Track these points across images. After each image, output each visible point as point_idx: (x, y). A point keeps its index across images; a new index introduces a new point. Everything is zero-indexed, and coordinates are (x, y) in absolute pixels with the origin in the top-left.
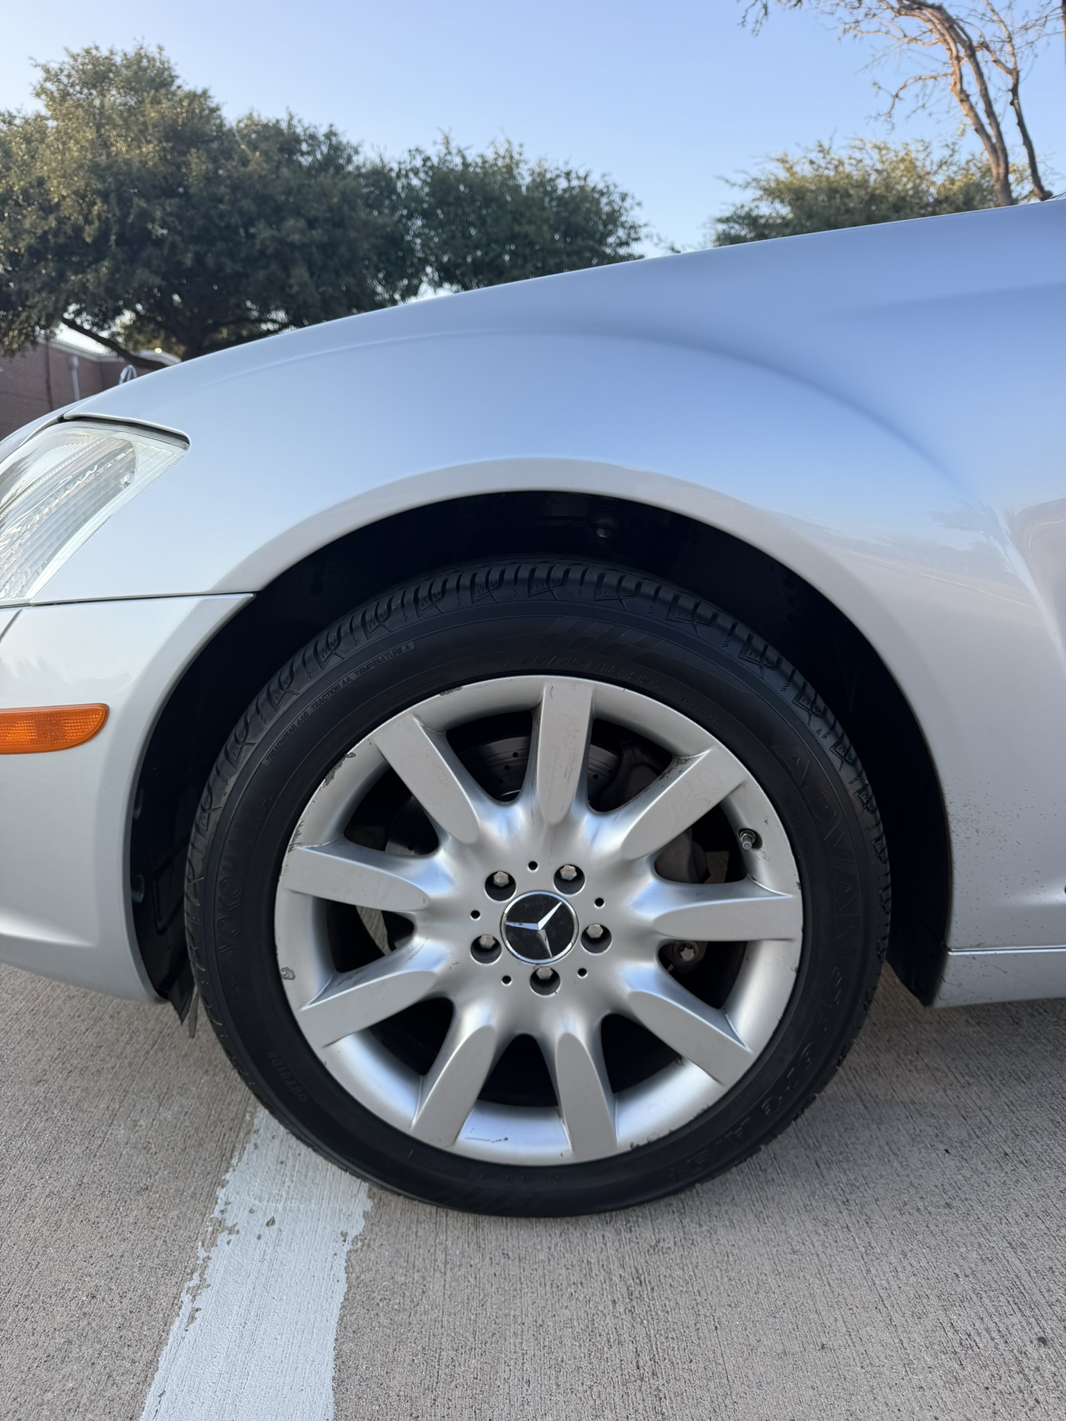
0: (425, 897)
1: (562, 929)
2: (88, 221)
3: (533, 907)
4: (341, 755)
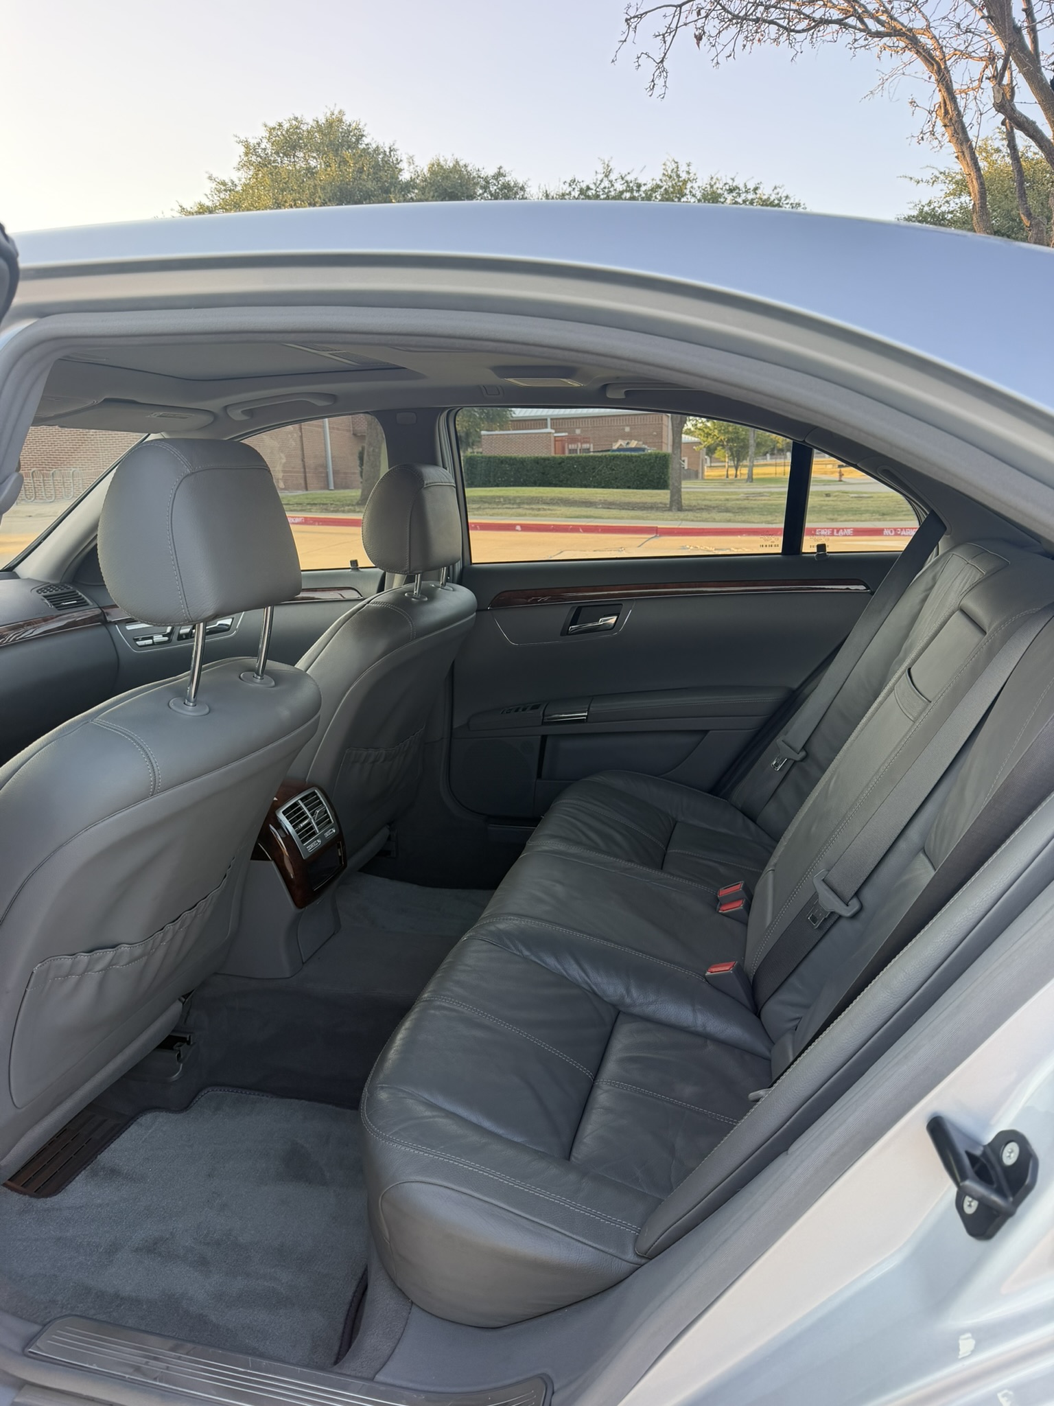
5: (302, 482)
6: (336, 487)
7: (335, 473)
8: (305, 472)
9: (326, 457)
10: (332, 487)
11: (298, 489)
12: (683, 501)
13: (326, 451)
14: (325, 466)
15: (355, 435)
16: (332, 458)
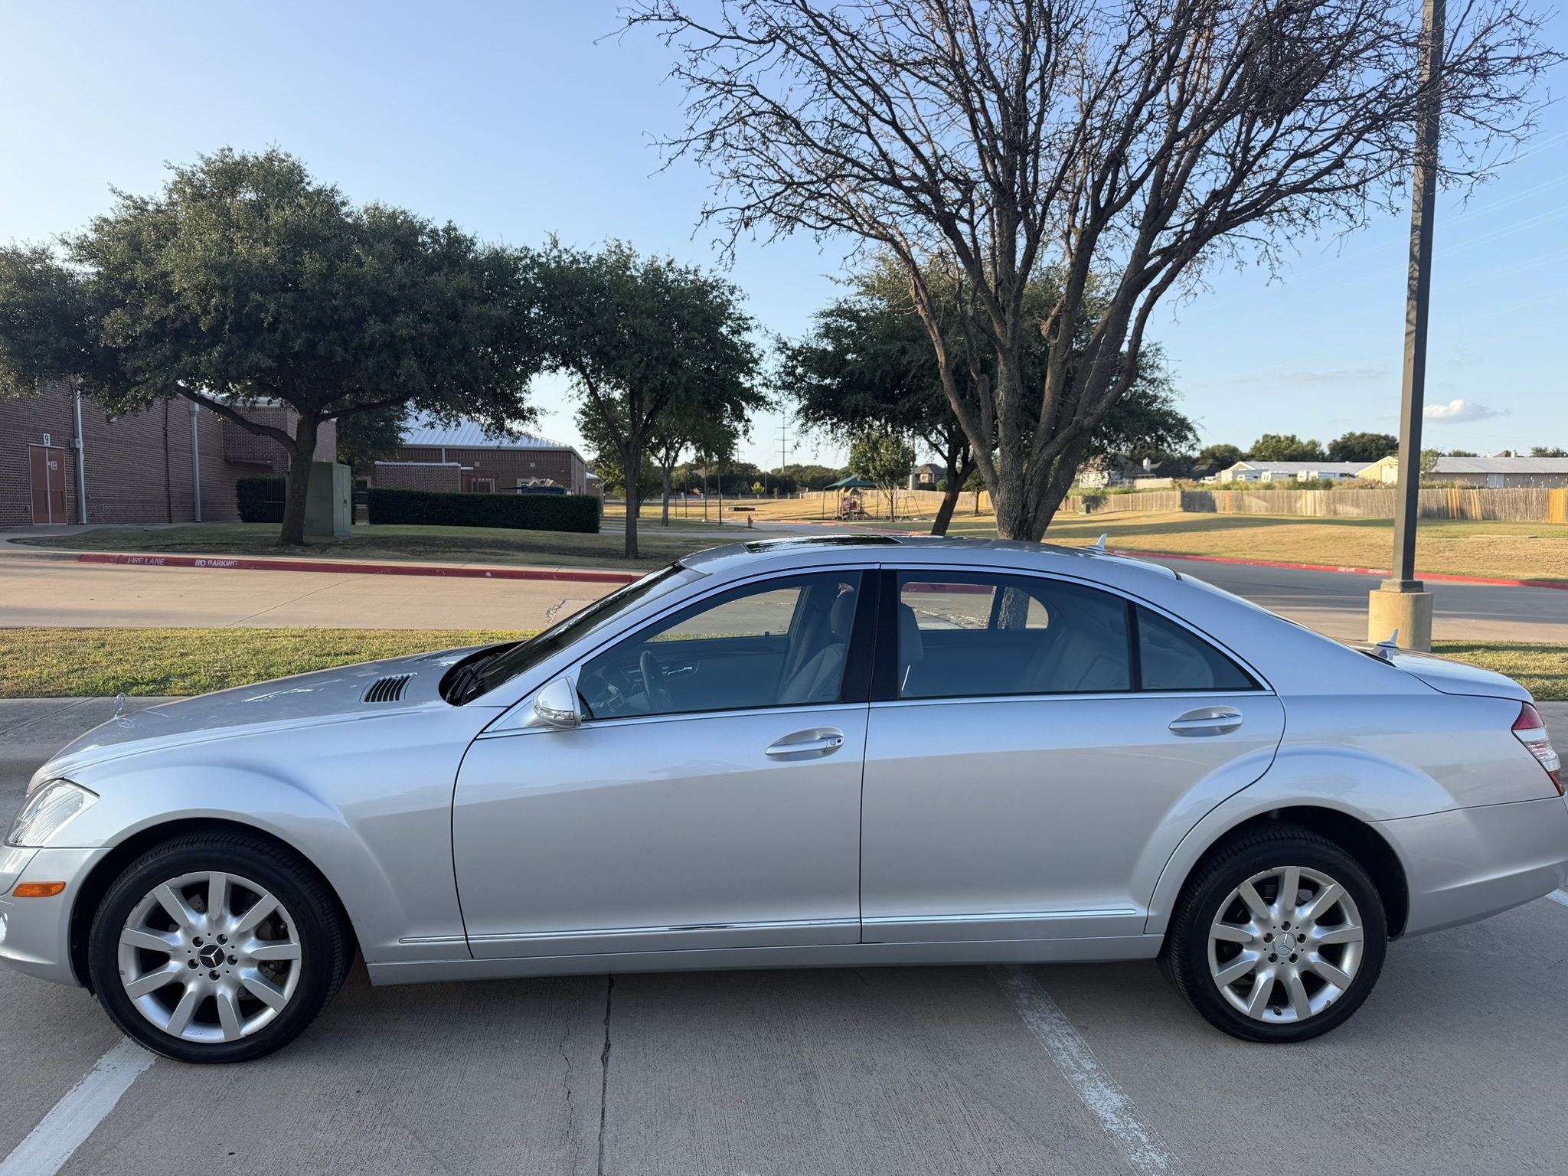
0: (170, 946)
1: (220, 957)
2: (206, 312)
3: (209, 949)
4: (142, 898)
5: (165, 513)
6: (204, 520)
7: (204, 503)
8: (169, 503)
9: (193, 486)
10: (199, 518)
11: (160, 521)
12: (639, 548)
13: (193, 478)
14: (193, 496)
15: (226, 460)
16: (200, 486)
